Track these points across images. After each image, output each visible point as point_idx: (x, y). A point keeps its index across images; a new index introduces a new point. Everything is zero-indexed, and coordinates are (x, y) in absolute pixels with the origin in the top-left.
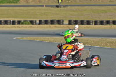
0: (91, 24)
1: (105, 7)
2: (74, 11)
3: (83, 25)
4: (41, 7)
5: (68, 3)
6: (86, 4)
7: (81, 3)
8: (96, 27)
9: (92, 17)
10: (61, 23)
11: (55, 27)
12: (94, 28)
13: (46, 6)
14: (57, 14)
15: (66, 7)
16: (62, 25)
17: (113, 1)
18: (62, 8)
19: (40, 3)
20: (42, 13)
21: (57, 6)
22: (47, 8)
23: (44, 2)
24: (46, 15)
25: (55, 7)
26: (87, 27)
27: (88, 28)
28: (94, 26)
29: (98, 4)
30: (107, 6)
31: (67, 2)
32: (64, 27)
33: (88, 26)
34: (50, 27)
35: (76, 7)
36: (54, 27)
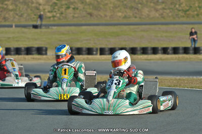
0: (95, 53)
1: (116, 27)
2: (63, 34)
3: (81, 56)
4: (6, 29)
5: (54, 20)
6: (83, 22)
7: (75, 21)
8: (103, 58)
9: (95, 43)
10: (44, 52)
11: (33, 58)
12: (99, 60)
13: (16, 26)
14: (36, 40)
15: (50, 27)
16: (45, 56)
17: (130, 18)
18: (44, 30)
19: (5, 21)
20: (9, 38)
21: (35, 27)
22: (19, 29)
23: (12, 19)
24: (17, 41)
25: (31, 28)
26: (87, 58)
27: (90, 60)
28: (98, 56)
29: (104, 22)
30: (119, 26)
31: (52, 19)
32: (48, 58)
33: (90, 57)
34: (25, 59)
35: (67, 28)
36: (31, 58)
